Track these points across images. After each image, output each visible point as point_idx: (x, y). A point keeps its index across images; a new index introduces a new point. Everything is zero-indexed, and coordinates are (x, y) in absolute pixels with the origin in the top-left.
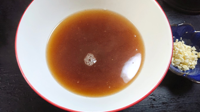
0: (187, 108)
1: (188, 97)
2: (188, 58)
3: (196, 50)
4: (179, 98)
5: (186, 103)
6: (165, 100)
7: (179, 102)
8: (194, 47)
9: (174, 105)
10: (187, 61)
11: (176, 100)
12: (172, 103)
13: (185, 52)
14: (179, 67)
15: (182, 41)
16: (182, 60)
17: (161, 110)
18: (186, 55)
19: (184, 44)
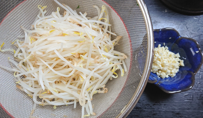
0: (161, 116)
1: (165, 105)
2: (166, 66)
3: (180, 57)
4: (155, 105)
5: (162, 111)
6: (140, 105)
7: (154, 109)
8: (178, 53)
9: (147, 111)
10: (165, 69)
11: (151, 107)
12: (146, 109)
13: (164, 59)
14: (157, 73)
15: (166, 46)
16: (159, 67)
17: (134, 114)
18: (164, 62)
19: (168, 49)
